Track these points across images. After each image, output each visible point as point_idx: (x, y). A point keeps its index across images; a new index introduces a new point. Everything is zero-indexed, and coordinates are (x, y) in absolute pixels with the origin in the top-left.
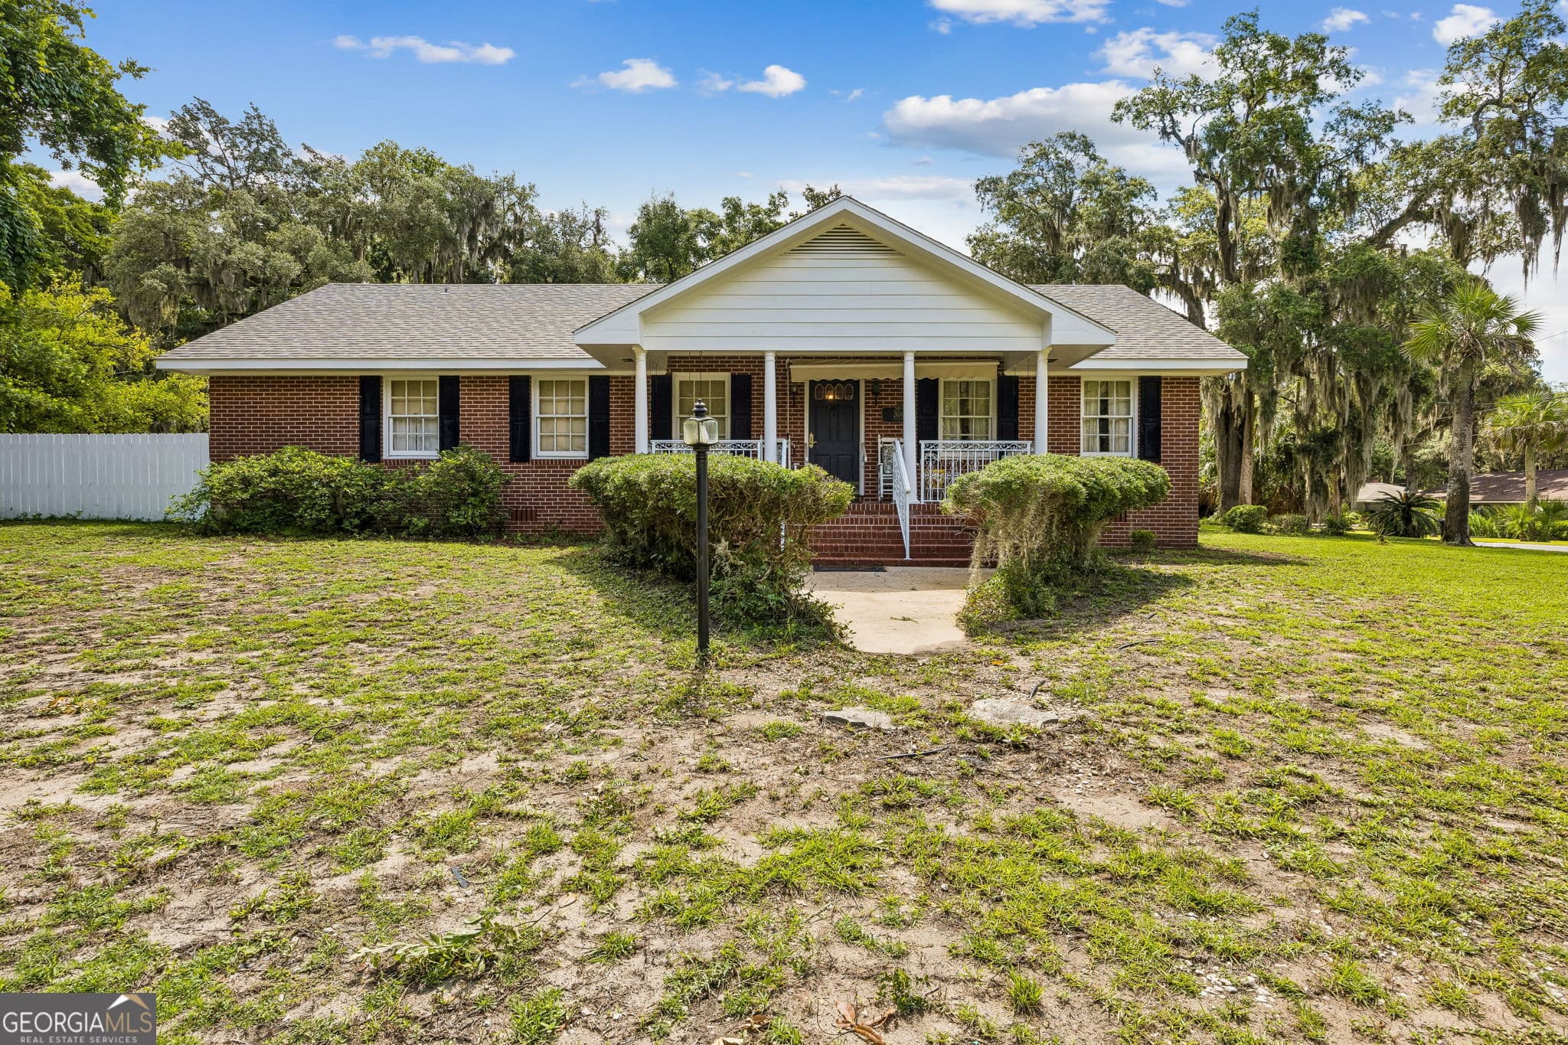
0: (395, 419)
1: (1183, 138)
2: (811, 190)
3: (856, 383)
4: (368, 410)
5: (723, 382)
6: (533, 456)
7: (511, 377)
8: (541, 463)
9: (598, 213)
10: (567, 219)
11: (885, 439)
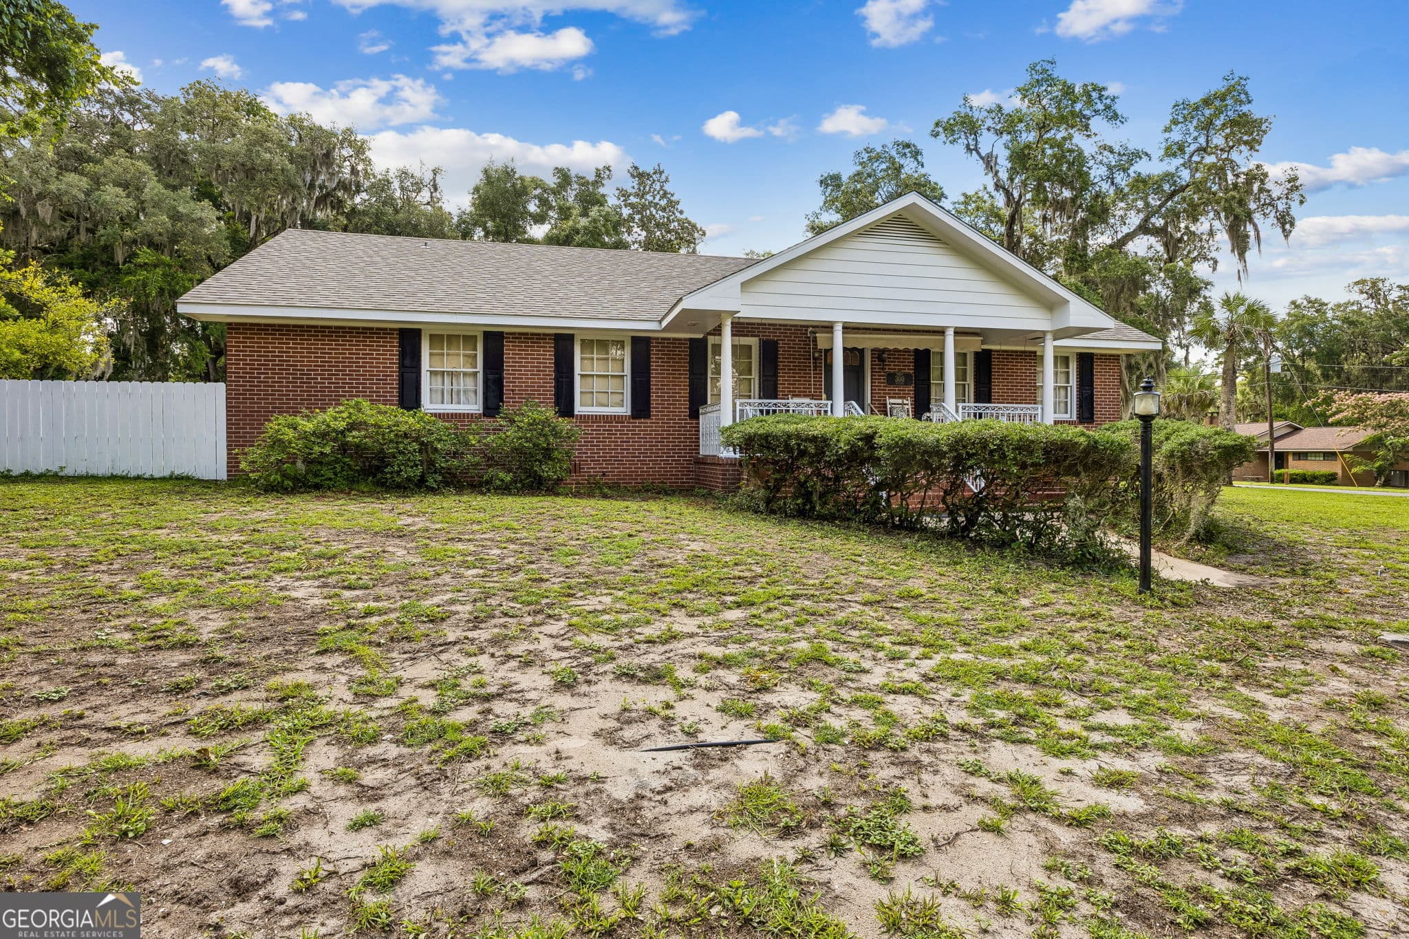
0: (431, 372)
1: (983, 155)
2: (636, 168)
3: (862, 351)
4: (407, 362)
5: (750, 347)
6: (576, 413)
7: (556, 335)
8: (585, 419)
9: (435, 172)
10: (404, 174)
11: (893, 401)
